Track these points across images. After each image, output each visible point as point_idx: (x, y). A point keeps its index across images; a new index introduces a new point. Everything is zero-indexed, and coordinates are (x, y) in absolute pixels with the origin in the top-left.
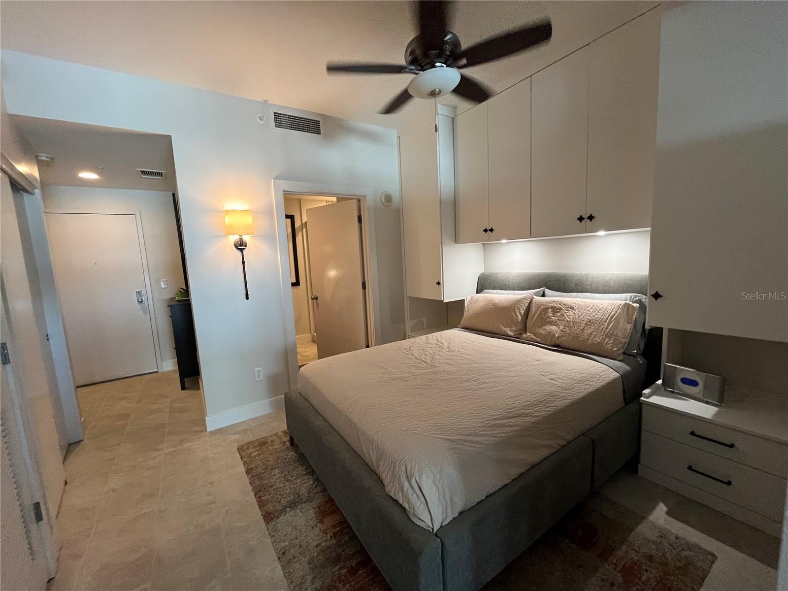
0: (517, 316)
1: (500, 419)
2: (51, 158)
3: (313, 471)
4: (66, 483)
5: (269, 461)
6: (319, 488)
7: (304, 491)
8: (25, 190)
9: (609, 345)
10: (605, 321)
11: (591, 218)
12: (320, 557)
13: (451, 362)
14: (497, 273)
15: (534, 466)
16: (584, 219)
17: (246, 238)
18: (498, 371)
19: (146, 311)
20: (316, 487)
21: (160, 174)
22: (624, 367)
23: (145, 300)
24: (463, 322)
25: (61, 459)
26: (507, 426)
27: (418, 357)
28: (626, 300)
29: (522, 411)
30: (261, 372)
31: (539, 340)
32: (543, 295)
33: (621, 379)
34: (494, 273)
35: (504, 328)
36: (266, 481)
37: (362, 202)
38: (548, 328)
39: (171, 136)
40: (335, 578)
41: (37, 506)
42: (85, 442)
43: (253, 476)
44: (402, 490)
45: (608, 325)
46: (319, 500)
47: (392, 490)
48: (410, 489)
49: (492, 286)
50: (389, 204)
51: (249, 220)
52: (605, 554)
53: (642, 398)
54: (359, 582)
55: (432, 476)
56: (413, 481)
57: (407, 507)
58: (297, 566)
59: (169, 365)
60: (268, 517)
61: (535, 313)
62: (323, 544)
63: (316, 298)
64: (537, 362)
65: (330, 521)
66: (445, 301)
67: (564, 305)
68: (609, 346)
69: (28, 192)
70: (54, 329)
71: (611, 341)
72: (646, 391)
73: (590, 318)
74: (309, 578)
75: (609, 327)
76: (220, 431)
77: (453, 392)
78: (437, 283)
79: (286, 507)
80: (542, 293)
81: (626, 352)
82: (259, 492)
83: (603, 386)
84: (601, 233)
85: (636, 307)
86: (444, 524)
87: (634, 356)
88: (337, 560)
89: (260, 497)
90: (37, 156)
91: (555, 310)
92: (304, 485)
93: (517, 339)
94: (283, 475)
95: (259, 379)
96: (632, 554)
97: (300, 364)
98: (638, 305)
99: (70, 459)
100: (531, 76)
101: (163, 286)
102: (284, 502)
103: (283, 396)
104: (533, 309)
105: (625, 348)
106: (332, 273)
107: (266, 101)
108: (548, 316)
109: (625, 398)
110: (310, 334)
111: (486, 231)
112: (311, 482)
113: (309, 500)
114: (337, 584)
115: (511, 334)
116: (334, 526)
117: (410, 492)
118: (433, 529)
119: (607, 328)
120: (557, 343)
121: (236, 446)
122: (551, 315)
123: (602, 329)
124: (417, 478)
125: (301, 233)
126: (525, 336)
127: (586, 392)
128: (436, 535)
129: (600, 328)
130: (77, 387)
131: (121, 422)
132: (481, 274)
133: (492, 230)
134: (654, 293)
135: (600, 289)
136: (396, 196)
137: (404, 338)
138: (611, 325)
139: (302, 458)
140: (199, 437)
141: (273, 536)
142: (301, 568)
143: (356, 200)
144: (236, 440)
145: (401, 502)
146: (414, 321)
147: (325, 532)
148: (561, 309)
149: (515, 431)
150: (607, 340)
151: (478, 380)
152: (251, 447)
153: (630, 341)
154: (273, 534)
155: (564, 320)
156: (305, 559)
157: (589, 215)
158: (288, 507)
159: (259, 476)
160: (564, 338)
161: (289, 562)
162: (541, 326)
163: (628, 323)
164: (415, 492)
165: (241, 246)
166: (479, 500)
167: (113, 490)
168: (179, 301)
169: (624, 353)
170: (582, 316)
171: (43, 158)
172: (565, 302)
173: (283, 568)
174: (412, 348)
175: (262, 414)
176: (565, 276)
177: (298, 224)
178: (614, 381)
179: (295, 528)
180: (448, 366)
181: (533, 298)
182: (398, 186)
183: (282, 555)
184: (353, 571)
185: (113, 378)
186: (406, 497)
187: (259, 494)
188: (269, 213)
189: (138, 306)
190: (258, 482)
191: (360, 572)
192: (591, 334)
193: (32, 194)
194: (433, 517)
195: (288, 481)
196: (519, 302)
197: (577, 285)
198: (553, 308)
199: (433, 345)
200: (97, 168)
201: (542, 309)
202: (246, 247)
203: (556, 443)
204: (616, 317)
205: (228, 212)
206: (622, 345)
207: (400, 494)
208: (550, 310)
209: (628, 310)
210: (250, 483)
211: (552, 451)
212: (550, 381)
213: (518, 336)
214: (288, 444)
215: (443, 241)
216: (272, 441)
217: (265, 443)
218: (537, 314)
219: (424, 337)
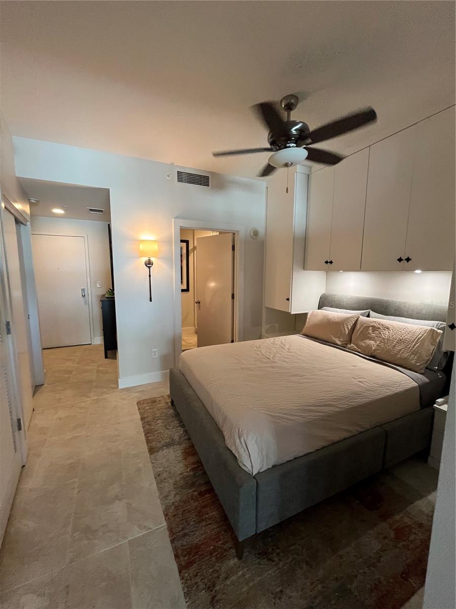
0: (345, 330)
1: (311, 406)
2: (37, 201)
3: (184, 425)
4: (34, 410)
5: (156, 414)
6: (186, 437)
7: (176, 437)
8: (22, 223)
9: (413, 360)
10: (413, 342)
11: (408, 260)
12: (182, 482)
13: (287, 360)
14: (335, 295)
15: (334, 443)
16: (403, 260)
17: (153, 259)
18: (321, 371)
19: (86, 303)
20: (185, 435)
21: (101, 211)
22: (424, 379)
23: (86, 295)
24: (304, 330)
25: (32, 395)
26: (316, 412)
27: (264, 354)
28: (433, 327)
29: (330, 402)
30: (157, 352)
31: (360, 350)
32: (368, 316)
33: (418, 388)
34: (333, 295)
35: (334, 339)
36: (153, 427)
37: (236, 235)
38: (368, 342)
39: (109, 189)
40: (190, 496)
41: (19, 420)
42: (45, 385)
43: (144, 423)
44: (235, 445)
45: (415, 345)
46: (185, 446)
47: (229, 443)
48: (240, 445)
49: (330, 305)
50: (256, 237)
51: (155, 247)
52: (384, 517)
53: (435, 405)
54: (204, 502)
55: (255, 438)
56: (242, 440)
57: (237, 456)
58: (167, 484)
59: (99, 340)
60: (152, 450)
61: (360, 329)
62: (184, 474)
63: (199, 303)
64: (353, 367)
65: (191, 459)
66: (292, 313)
67: (382, 325)
68: (413, 362)
69: (24, 224)
70: (32, 311)
71: (416, 358)
72: (440, 400)
73: (401, 338)
74: (173, 493)
75: (416, 347)
76: (127, 390)
77: (283, 382)
78: (287, 299)
79: (164, 446)
80: (367, 314)
81: (428, 367)
82: (147, 433)
83: (401, 391)
84: (418, 271)
85: (440, 333)
86: (261, 471)
87: (435, 371)
88: (193, 485)
89: (148, 437)
90: (29, 200)
91: (375, 328)
92: (177, 433)
93: (343, 347)
94: (164, 425)
95: (154, 357)
96: (406, 520)
97: (183, 349)
98: (442, 332)
99: (36, 395)
100: (370, 146)
101: (98, 286)
102: (163, 443)
103: (169, 371)
104: (358, 326)
105: (427, 364)
106: (212, 284)
107: (172, 163)
108: (369, 333)
109: (421, 403)
110: (194, 327)
111: (327, 262)
112: (182, 432)
113: (179, 444)
114: (190, 501)
115: (339, 343)
116: (193, 464)
117: (240, 446)
118: (252, 473)
119: (413, 347)
120: (374, 354)
121: (136, 400)
122: (371, 332)
123: (409, 348)
124: (245, 438)
125: (192, 253)
126: (349, 346)
127: (386, 394)
128: (254, 477)
129: (408, 347)
130: (43, 349)
131: (67, 376)
132: (323, 294)
133: (331, 262)
134: (451, 324)
135: (414, 315)
136: (261, 231)
137: (260, 338)
138: (417, 345)
139: (177, 415)
140: (113, 392)
141: (153, 463)
142: (168, 486)
143: (231, 234)
144: (136, 397)
145: (233, 452)
146: (269, 326)
147: (186, 466)
148: (379, 328)
149: (320, 416)
150: (412, 356)
151: (303, 376)
152: (146, 403)
153: (432, 359)
154: (154, 461)
155: (380, 337)
156: (172, 481)
157: (407, 257)
158: (165, 446)
159: (148, 423)
160: (379, 351)
161: (162, 481)
162: (363, 340)
163: (432, 345)
164: (243, 447)
165: (149, 264)
166: (288, 460)
167: (60, 419)
168: (108, 298)
169: (426, 368)
170: (395, 336)
171: (33, 201)
172: (383, 324)
173: (158, 484)
174: (261, 347)
175: (155, 382)
176: (387, 302)
177: (191, 247)
178: (413, 389)
179: (168, 460)
180: (284, 363)
181: (359, 317)
182: (264, 225)
183: (158, 476)
184: (201, 494)
185: (63, 346)
186: (237, 449)
187: (147, 435)
188: (169, 241)
189: (82, 299)
190: (147, 427)
191: (206, 496)
192: (400, 350)
193: (26, 225)
194: (253, 464)
195: (167, 429)
196: (348, 319)
197: (396, 310)
198: (373, 327)
199: (277, 345)
200: (63, 206)
201: (365, 327)
202: (152, 265)
203: (355, 429)
204: (422, 339)
205: (142, 241)
206: (425, 362)
207: (234, 447)
208: (371, 328)
209: (433, 334)
210: (143, 427)
211: (351, 434)
212: (358, 383)
213: (345, 345)
214: (170, 404)
215: (294, 268)
216: (160, 401)
217: (155, 402)
218: (360, 330)
219: (272, 339)
